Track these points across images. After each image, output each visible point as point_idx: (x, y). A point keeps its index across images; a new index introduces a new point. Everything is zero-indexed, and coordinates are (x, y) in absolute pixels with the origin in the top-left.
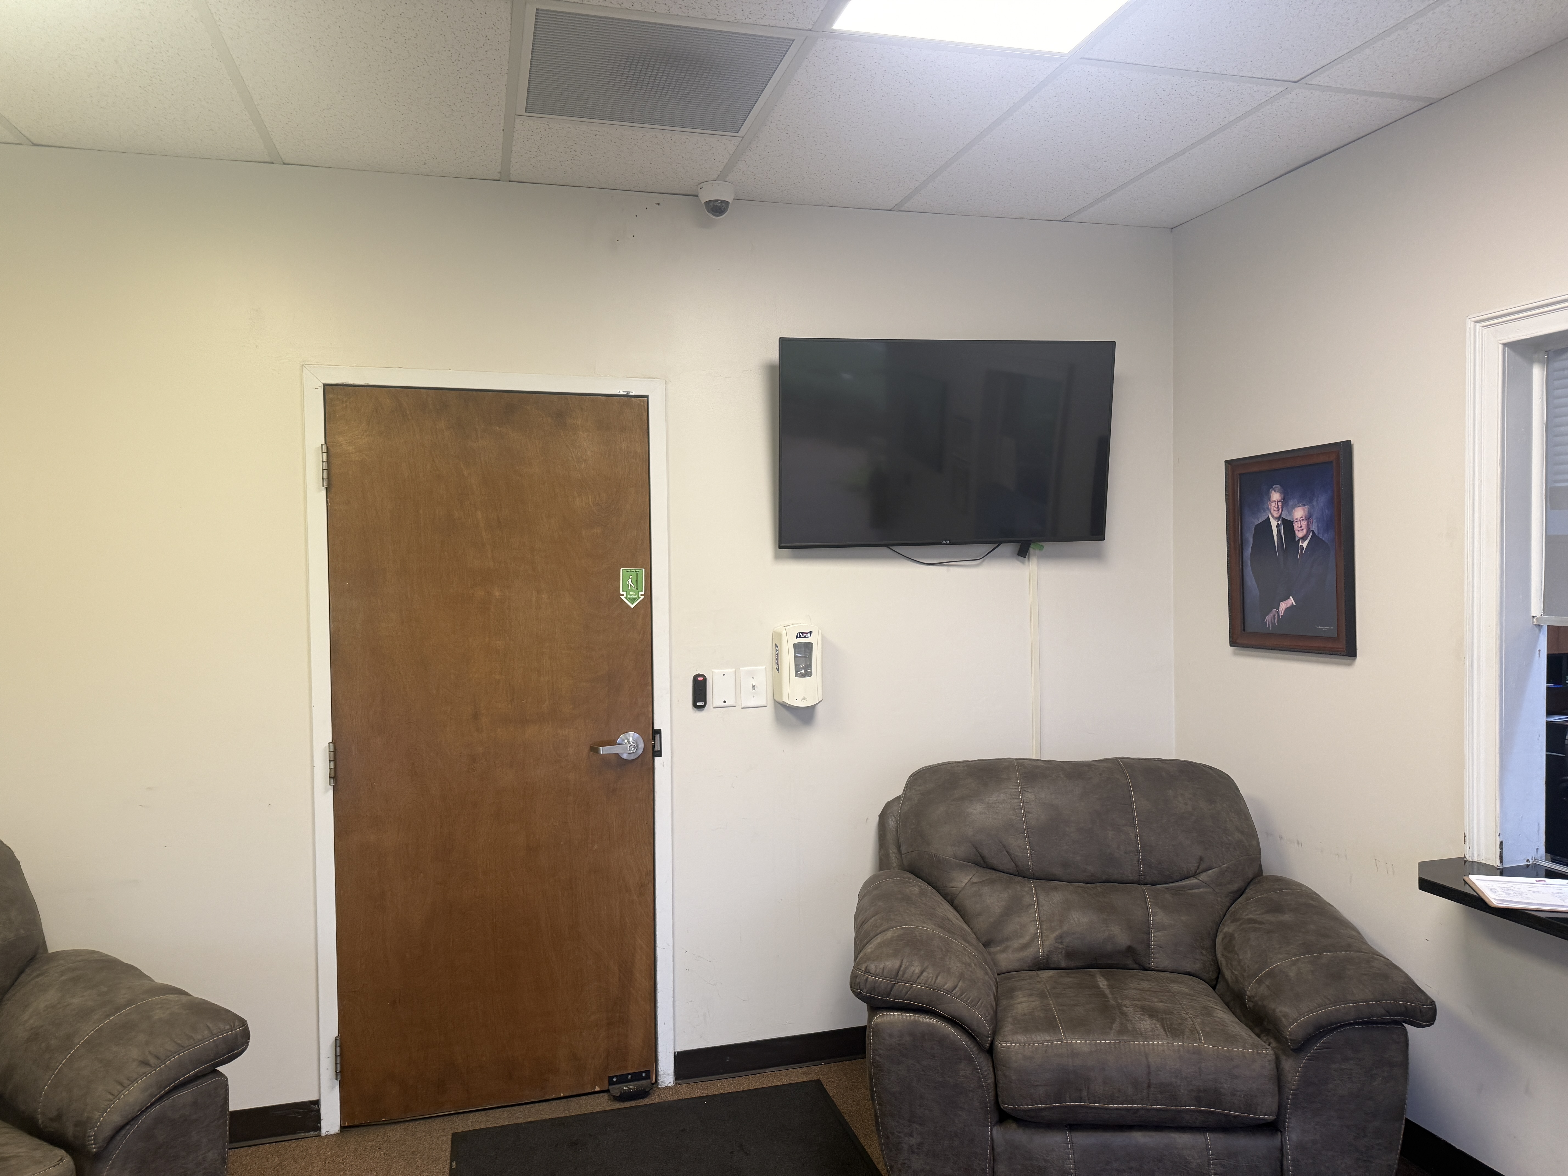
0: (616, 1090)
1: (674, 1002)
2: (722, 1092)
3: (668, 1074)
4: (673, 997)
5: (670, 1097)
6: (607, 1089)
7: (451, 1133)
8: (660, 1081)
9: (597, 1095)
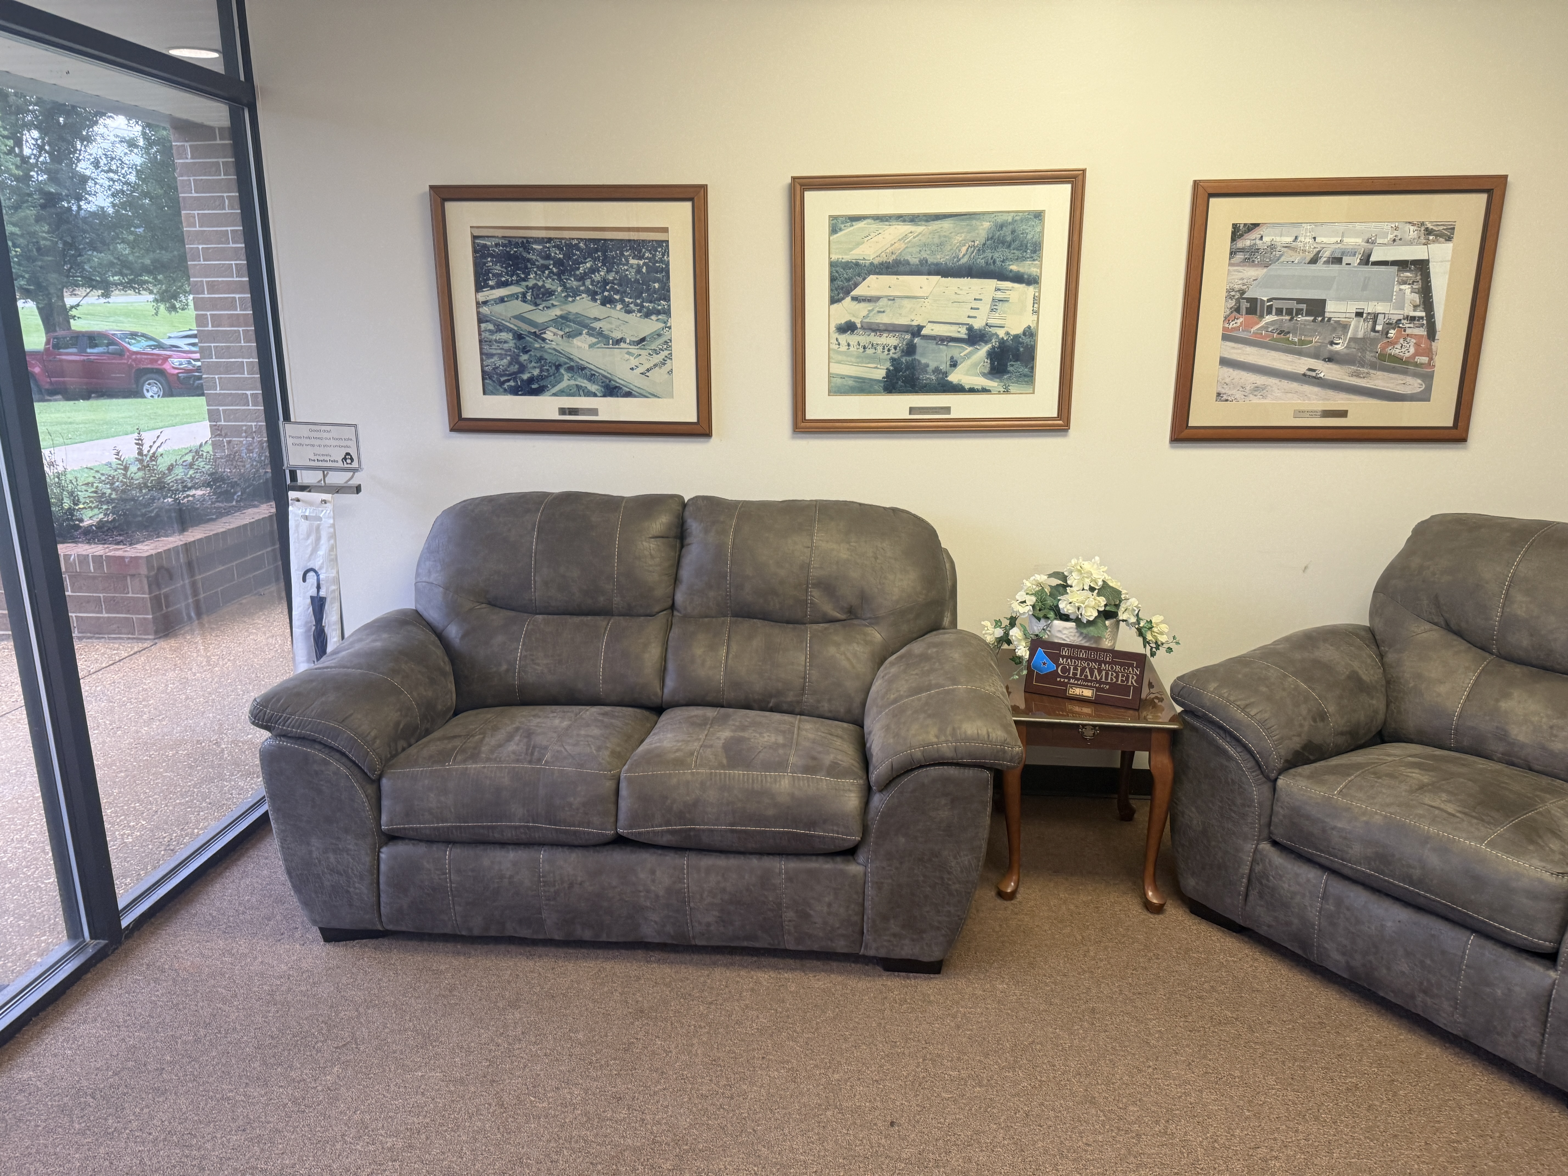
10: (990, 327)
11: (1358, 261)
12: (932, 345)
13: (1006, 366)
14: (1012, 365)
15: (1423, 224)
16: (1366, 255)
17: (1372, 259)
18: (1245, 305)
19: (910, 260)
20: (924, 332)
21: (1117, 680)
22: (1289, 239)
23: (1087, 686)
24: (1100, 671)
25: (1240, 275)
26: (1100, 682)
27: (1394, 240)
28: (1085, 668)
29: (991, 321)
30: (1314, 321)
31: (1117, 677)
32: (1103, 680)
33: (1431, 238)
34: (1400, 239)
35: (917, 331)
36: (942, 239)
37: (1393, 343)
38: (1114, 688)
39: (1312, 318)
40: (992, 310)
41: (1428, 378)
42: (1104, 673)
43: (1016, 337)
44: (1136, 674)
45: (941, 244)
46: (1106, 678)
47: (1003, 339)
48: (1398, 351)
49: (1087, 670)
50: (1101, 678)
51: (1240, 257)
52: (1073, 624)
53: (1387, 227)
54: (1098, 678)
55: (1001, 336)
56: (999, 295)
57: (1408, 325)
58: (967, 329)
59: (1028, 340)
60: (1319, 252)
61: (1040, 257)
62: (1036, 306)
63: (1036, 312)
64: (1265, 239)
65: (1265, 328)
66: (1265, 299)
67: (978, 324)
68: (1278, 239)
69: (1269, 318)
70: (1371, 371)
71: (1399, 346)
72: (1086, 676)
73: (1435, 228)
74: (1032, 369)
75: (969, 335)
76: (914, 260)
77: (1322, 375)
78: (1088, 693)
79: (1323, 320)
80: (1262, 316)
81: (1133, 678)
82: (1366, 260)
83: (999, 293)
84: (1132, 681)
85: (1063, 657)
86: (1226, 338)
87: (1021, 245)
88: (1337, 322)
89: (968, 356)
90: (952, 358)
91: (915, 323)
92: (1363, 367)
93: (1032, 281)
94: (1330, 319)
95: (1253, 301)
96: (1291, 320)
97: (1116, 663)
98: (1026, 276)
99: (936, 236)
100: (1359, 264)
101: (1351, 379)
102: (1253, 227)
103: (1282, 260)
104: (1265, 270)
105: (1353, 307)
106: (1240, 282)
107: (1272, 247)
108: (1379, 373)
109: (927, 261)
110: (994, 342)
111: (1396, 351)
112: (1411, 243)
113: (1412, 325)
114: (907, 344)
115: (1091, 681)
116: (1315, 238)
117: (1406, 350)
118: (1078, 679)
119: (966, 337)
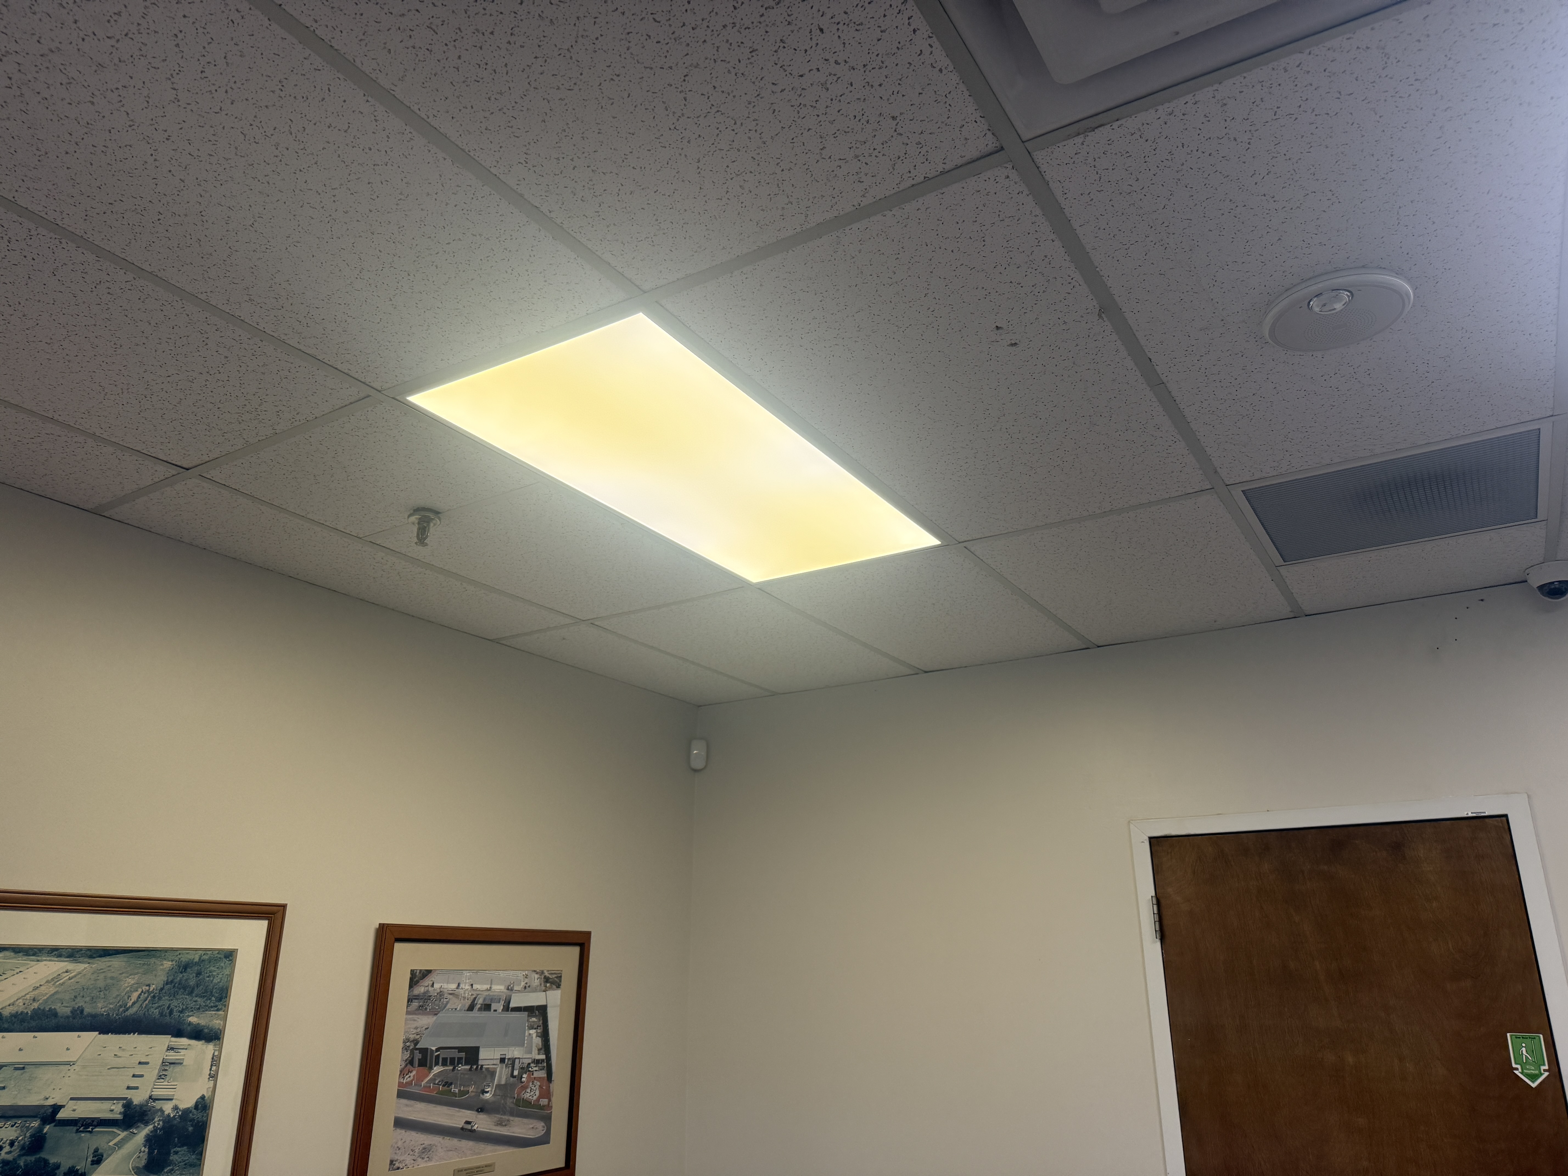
10: (155, 1100)
11: (502, 1007)
12: (70, 1133)
13: (169, 1154)
14: (176, 1153)
15: (542, 972)
16: (507, 1001)
17: (512, 1005)
18: (418, 1056)
19: (58, 1010)
20: (62, 1115)
22: (453, 986)
25: (415, 1024)
27: (525, 988)
29: (157, 1093)
30: (470, 1069)
33: (548, 985)
34: (529, 987)
35: (50, 1114)
36: (109, 981)
37: (524, 1088)
39: (468, 1067)
40: (160, 1077)
41: (547, 1119)
43: (186, 1112)
45: (107, 988)
47: (169, 1115)
48: (529, 1095)
51: (415, 1004)
53: (520, 974)
55: (166, 1113)
56: (172, 1056)
57: (535, 1069)
58: (124, 1106)
59: (200, 1115)
60: (475, 998)
61: (226, 1007)
62: (214, 1068)
63: (213, 1077)
64: (436, 986)
65: (432, 1080)
66: (434, 1048)
67: (138, 1098)
68: (445, 986)
69: (437, 1069)
70: (511, 1118)
71: (528, 1090)
73: (550, 977)
74: (200, 1156)
75: (125, 1114)
76: (64, 1010)
77: (475, 1128)
79: (477, 1067)
80: (431, 1068)
82: (507, 1008)
83: (172, 1053)
86: (401, 1095)
87: (206, 991)
88: (487, 1069)
89: (119, 1145)
90: (96, 1150)
91: (50, 1102)
92: (504, 1114)
93: (213, 1036)
94: (482, 1066)
95: (424, 1051)
96: (454, 1069)
98: (206, 1031)
99: (102, 976)
100: (503, 1010)
101: (498, 1128)
102: (427, 973)
103: (448, 1006)
104: (435, 1018)
105: (497, 1054)
106: (415, 1031)
107: (441, 994)
108: (517, 1119)
109: (82, 1011)
110: (157, 1122)
111: (527, 1096)
112: (535, 990)
113: (537, 1069)
114: (31, 1136)
116: (472, 985)
117: (532, 1094)
119: (120, 1117)
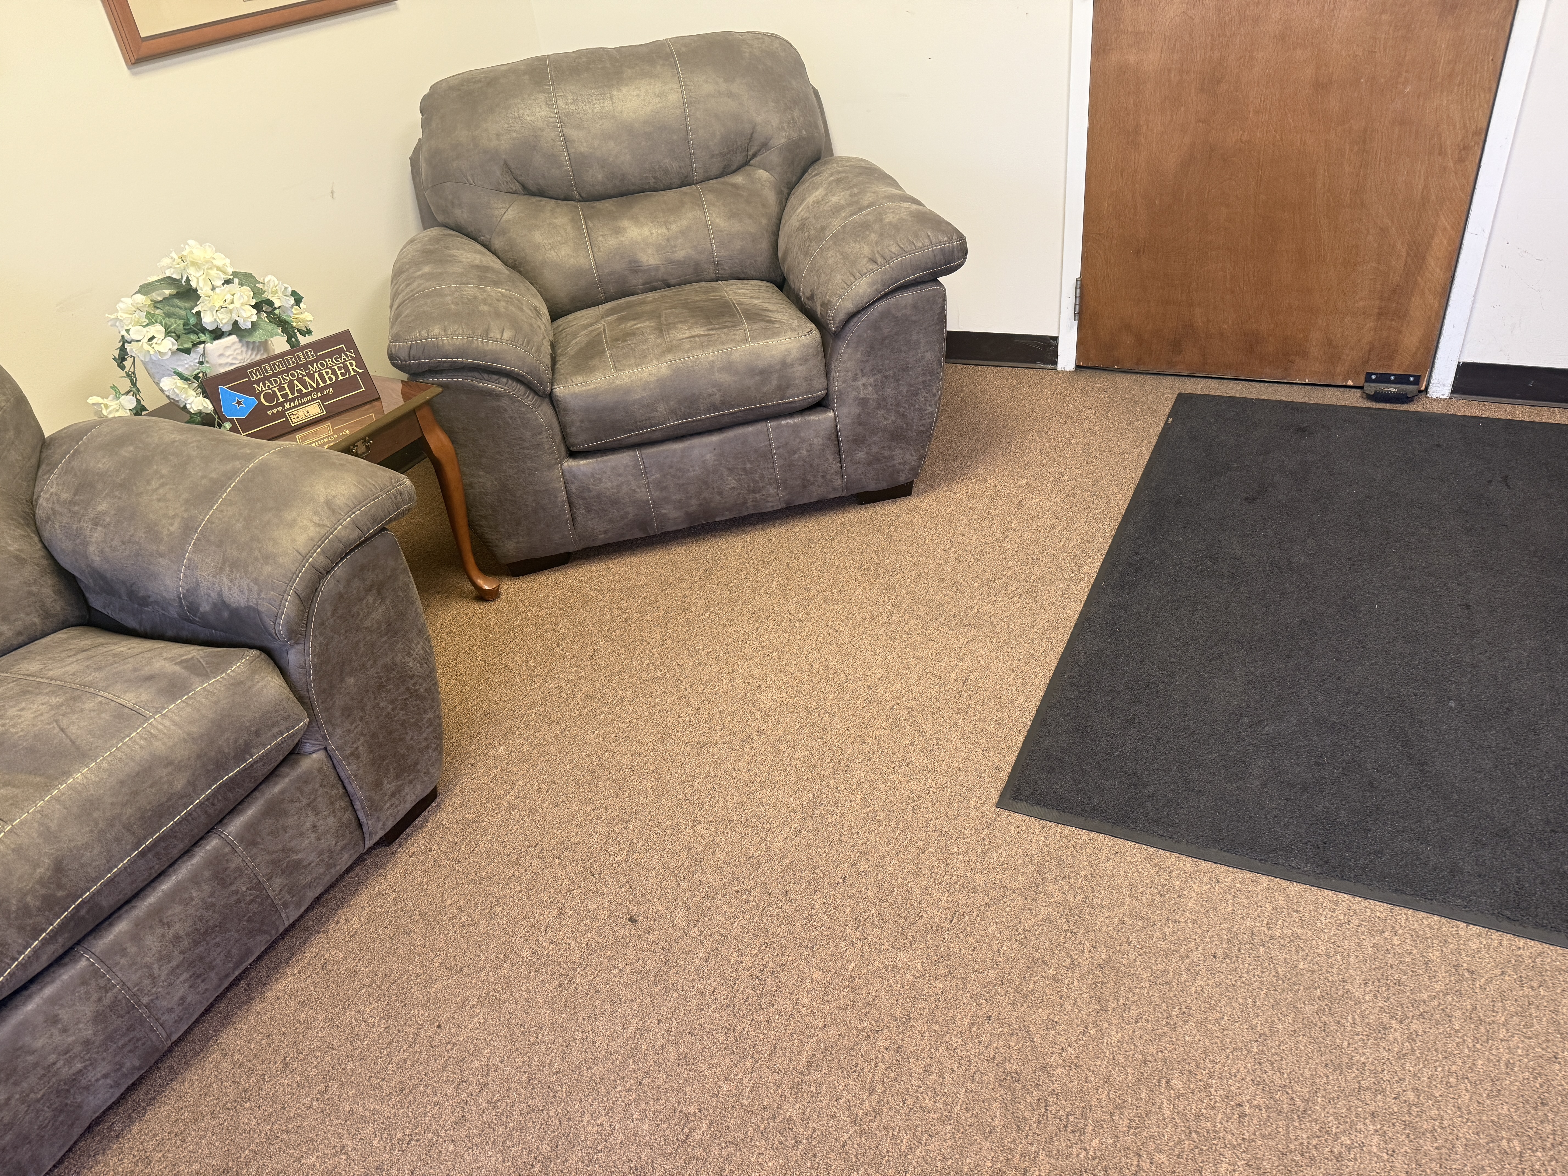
0: (1371, 388)
1: (1474, 302)
2: (1509, 417)
3: (1444, 385)
4: (1475, 296)
5: (1437, 409)
6: (1361, 385)
7: (1177, 392)
8: (1430, 390)
9: (1348, 390)
21: (337, 377)
23: (308, 402)
24: (312, 377)
26: (318, 389)
28: (291, 382)
31: (334, 373)
32: (322, 385)
38: (340, 387)
42: (316, 375)
44: (353, 359)
46: (324, 381)
49: (296, 382)
50: (318, 384)
52: (233, 338)
54: (315, 386)
72: (300, 391)
78: (314, 410)
81: (351, 364)
84: (353, 368)
85: (257, 382)
97: (323, 357)
115: (309, 394)
118: (293, 400)
